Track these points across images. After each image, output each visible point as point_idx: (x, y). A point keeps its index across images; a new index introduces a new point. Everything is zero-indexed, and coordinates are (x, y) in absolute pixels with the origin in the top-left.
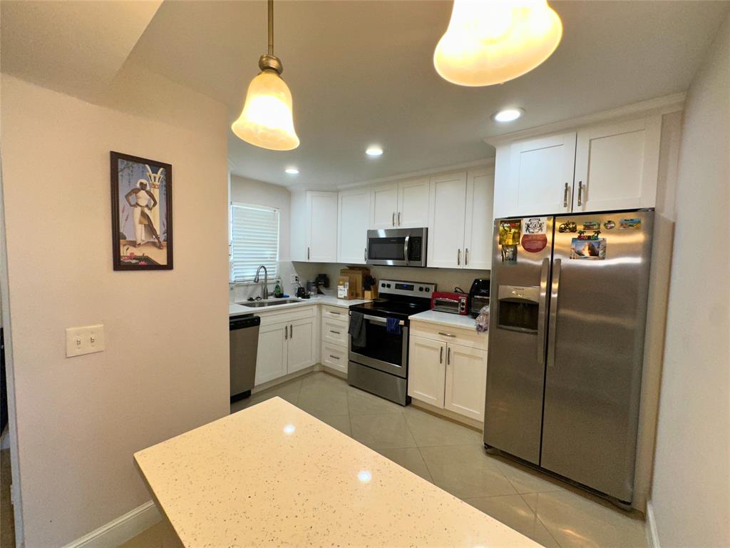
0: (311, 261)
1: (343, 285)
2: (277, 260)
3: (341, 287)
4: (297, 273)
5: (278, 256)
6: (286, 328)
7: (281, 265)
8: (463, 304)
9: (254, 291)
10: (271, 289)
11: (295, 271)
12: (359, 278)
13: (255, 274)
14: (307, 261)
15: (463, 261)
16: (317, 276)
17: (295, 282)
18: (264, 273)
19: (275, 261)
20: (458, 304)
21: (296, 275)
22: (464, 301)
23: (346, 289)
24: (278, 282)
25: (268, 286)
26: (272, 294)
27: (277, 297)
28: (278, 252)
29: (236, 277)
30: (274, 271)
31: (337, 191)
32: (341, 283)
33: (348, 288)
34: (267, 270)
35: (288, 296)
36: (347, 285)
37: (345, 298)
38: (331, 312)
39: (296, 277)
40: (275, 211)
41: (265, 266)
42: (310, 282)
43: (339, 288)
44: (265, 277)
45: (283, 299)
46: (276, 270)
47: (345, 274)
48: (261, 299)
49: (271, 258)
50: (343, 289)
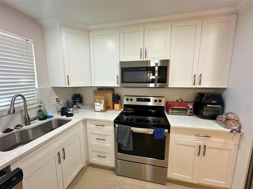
0: (71, 86)
2: (36, 86)
3: (97, 104)
4: (58, 95)
5: (36, 83)
6: (59, 153)
7: (41, 91)
8: (191, 109)
9: (10, 121)
10: (33, 114)
11: (55, 94)
12: (110, 96)
14: (67, 86)
15: (197, 82)
16: (73, 95)
17: (57, 103)
18: (22, 100)
19: (35, 88)
20: (187, 109)
21: (57, 97)
22: (191, 107)
23: (102, 105)
24: (40, 106)
25: (29, 112)
26: (35, 119)
27: (41, 119)
28: (36, 80)
30: (35, 97)
31: (89, 31)
32: (97, 100)
33: (104, 104)
34: (25, 97)
35: (53, 116)
36: (102, 102)
37: (101, 111)
38: (96, 125)
39: (57, 99)
40: (28, 41)
41: (22, 94)
42: (70, 102)
43: (95, 104)
44: (23, 104)
45: (48, 120)
46: (36, 95)
47: (98, 93)
48: (23, 126)
49: (28, 85)
50: (100, 105)
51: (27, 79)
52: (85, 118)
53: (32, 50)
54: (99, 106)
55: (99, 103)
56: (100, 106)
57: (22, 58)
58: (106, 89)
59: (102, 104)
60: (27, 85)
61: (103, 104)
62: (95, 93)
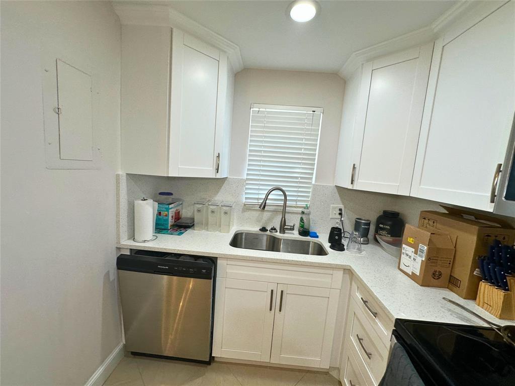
1: (415, 246)
2: (313, 181)
3: (408, 249)
4: (343, 203)
5: (314, 176)
9: (270, 220)
11: (340, 201)
13: (264, 197)
14: (350, 187)
16: (381, 213)
17: (338, 216)
21: (342, 206)
23: (419, 260)
24: (305, 212)
25: (287, 217)
26: (291, 228)
29: (246, 198)
30: (308, 197)
32: (411, 240)
33: (424, 259)
34: (287, 193)
35: (317, 237)
36: (422, 251)
37: (413, 277)
38: (362, 298)
39: (340, 210)
40: (314, 112)
41: (284, 189)
42: (361, 222)
43: (404, 248)
44: (283, 203)
45: (308, 238)
46: (310, 195)
47: (431, 223)
48: (277, 232)
49: (302, 178)
50: (413, 255)
51: (303, 168)
52: (350, 266)
53: (319, 124)
54: (410, 257)
55: (413, 250)
56: (414, 260)
57: (302, 139)
58: (473, 218)
59: (420, 256)
60: (300, 177)
61: (422, 257)
62: (425, 219)
